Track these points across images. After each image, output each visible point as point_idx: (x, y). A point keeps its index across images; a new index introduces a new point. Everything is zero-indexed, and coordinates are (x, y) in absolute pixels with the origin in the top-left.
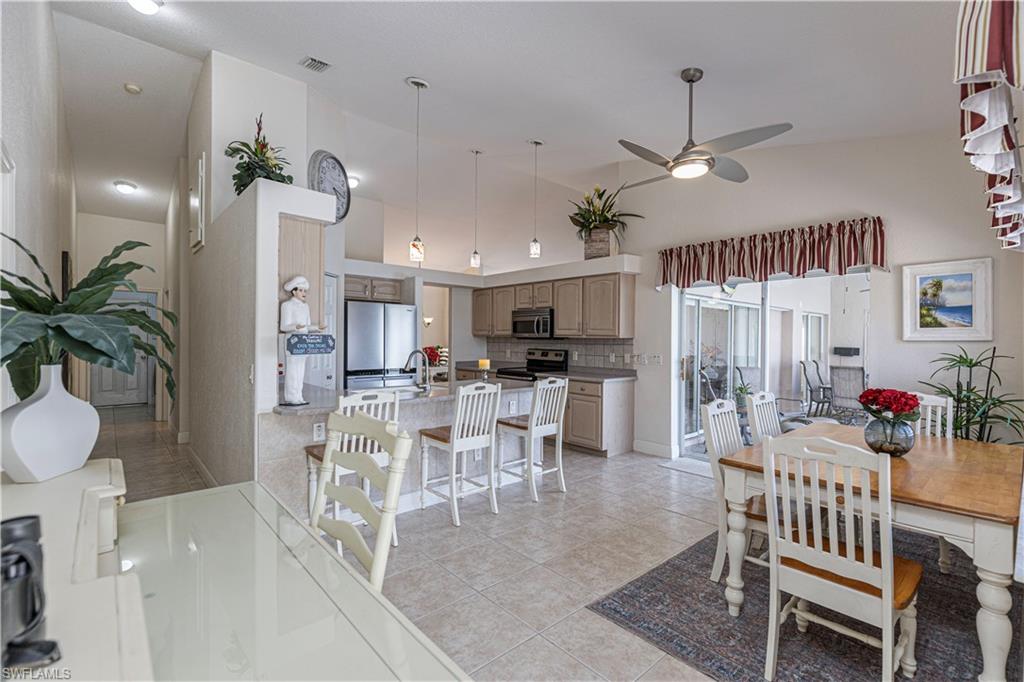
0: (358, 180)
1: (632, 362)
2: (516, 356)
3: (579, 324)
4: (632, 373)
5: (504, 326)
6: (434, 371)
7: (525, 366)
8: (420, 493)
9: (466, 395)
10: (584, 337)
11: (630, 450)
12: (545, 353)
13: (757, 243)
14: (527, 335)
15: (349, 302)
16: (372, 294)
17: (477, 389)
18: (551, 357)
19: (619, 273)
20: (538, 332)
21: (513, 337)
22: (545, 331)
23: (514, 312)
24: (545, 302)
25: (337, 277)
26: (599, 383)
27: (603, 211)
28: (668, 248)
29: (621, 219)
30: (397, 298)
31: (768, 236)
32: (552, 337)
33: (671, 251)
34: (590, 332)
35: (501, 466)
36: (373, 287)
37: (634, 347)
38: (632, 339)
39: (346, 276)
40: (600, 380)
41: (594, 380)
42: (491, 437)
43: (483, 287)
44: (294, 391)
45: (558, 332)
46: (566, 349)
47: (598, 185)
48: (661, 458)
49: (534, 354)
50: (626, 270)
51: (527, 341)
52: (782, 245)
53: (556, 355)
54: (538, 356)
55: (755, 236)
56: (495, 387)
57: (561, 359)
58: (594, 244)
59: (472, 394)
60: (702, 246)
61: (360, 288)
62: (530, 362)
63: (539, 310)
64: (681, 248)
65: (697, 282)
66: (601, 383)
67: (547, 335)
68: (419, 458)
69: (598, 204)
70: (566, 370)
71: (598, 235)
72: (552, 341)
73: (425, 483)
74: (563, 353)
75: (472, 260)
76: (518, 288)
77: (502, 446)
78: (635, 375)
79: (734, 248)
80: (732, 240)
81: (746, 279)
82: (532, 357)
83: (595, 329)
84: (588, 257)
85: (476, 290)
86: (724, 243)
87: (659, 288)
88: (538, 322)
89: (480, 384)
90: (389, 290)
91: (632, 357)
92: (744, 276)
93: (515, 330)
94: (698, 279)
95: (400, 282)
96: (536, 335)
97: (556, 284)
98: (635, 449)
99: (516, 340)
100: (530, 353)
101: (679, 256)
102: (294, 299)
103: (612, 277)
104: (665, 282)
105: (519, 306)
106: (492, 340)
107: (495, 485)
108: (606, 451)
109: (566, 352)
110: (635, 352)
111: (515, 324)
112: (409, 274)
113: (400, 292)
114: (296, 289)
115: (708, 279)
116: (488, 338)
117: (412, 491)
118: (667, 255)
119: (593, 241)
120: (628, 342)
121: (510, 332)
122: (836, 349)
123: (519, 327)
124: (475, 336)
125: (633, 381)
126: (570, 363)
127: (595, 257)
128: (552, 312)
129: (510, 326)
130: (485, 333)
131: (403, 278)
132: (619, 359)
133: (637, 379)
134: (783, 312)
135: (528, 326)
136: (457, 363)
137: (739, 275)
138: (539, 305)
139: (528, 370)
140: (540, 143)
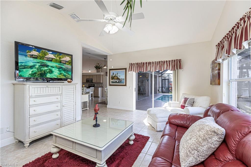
2: (87, 85)
3: (96, 81)
4: (103, 87)
5: (85, 81)
7: (88, 87)
11: (103, 96)
12: (91, 85)
24: (91, 77)
29: (101, 67)
32: (92, 83)
45: (93, 82)
50: (102, 74)
51: (88, 83)
54: (90, 85)
63: (90, 79)
66: (99, 88)
69: (98, 65)
83: (98, 81)
84: (97, 72)
87: (106, 77)
97: (93, 75)
103: (100, 75)
105: (87, 78)
108: (99, 97)
109: (94, 85)
110: (103, 84)
119: (98, 70)
123: (87, 81)
128: (92, 79)
135: (89, 81)
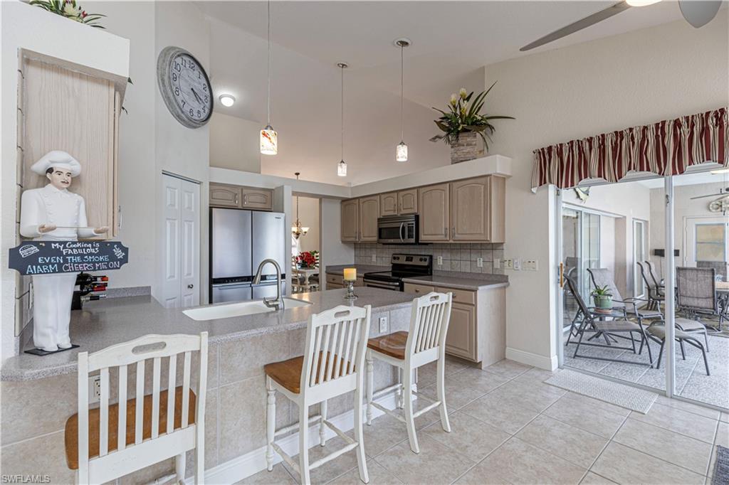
0: (234, 99)
1: (502, 267)
2: (382, 261)
3: (446, 229)
4: (503, 279)
5: (370, 233)
6: (309, 273)
7: (390, 270)
8: (265, 448)
9: (321, 324)
10: (451, 241)
11: (502, 359)
12: (409, 258)
13: (666, 131)
14: (392, 241)
15: (214, 209)
16: (243, 203)
17: (337, 314)
18: (416, 262)
19: (490, 175)
20: (403, 237)
21: (379, 243)
22: (410, 236)
23: (379, 219)
24: (409, 208)
25: (200, 183)
26: (473, 291)
27: (470, 114)
28: (546, 146)
29: (490, 122)
30: (267, 206)
31: (683, 121)
32: (417, 243)
33: (550, 148)
34: (458, 237)
35: (371, 396)
36: (243, 196)
37: (505, 252)
38: (502, 244)
39: (211, 184)
40: (473, 287)
41: (466, 287)
42: (358, 377)
43: (350, 197)
44: (49, 331)
45: (423, 238)
46: (430, 254)
47: (463, 91)
48: (539, 369)
49: (398, 258)
50: (498, 172)
51: (391, 246)
52: (705, 130)
53: (421, 260)
54: (402, 261)
55: (664, 123)
56: (363, 310)
57: (426, 264)
58: (462, 148)
59: (330, 323)
60: (590, 140)
61: (230, 196)
62: (395, 266)
63: (403, 217)
64: (561, 145)
65: (584, 181)
66: (475, 291)
67: (413, 240)
68: (264, 403)
69: (466, 106)
70: (431, 274)
71: (464, 139)
72: (417, 246)
73: (272, 434)
74: (428, 258)
75: (339, 169)
76: (383, 196)
77: (371, 374)
78: (507, 281)
79: (633, 138)
80: (631, 130)
81: (651, 173)
82: (396, 262)
83: (465, 232)
84: (455, 161)
85: (345, 201)
86: (619, 135)
87: (534, 190)
88: (403, 228)
89: (342, 308)
90: (259, 199)
91: (503, 262)
92: (648, 170)
93: (380, 237)
94: (586, 177)
95: (271, 190)
96: (402, 241)
97: (422, 190)
98: (507, 357)
99: (381, 246)
100: (394, 258)
101: (560, 154)
102: (49, 186)
103: (483, 179)
104: (543, 181)
105: (384, 213)
106: (358, 246)
107: (362, 420)
108: (481, 362)
109: (431, 257)
110: (506, 257)
111: (380, 230)
112: (278, 184)
113: (270, 201)
114: (50, 170)
115: (600, 176)
116: (355, 244)
117: (254, 448)
118: (544, 155)
119: (459, 145)
120: (497, 247)
121: (375, 239)
122: (656, 250)
123: (384, 235)
124: (343, 242)
125: (505, 287)
126: (435, 268)
127: (462, 161)
128: (417, 217)
129: (375, 233)
130: (353, 239)
131: (273, 188)
132: (488, 264)
133: (509, 285)
134: (616, 219)
135: (393, 232)
136: (327, 267)
137: (642, 169)
138: (404, 212)
139: (393, 275)
140: (407, 44)
